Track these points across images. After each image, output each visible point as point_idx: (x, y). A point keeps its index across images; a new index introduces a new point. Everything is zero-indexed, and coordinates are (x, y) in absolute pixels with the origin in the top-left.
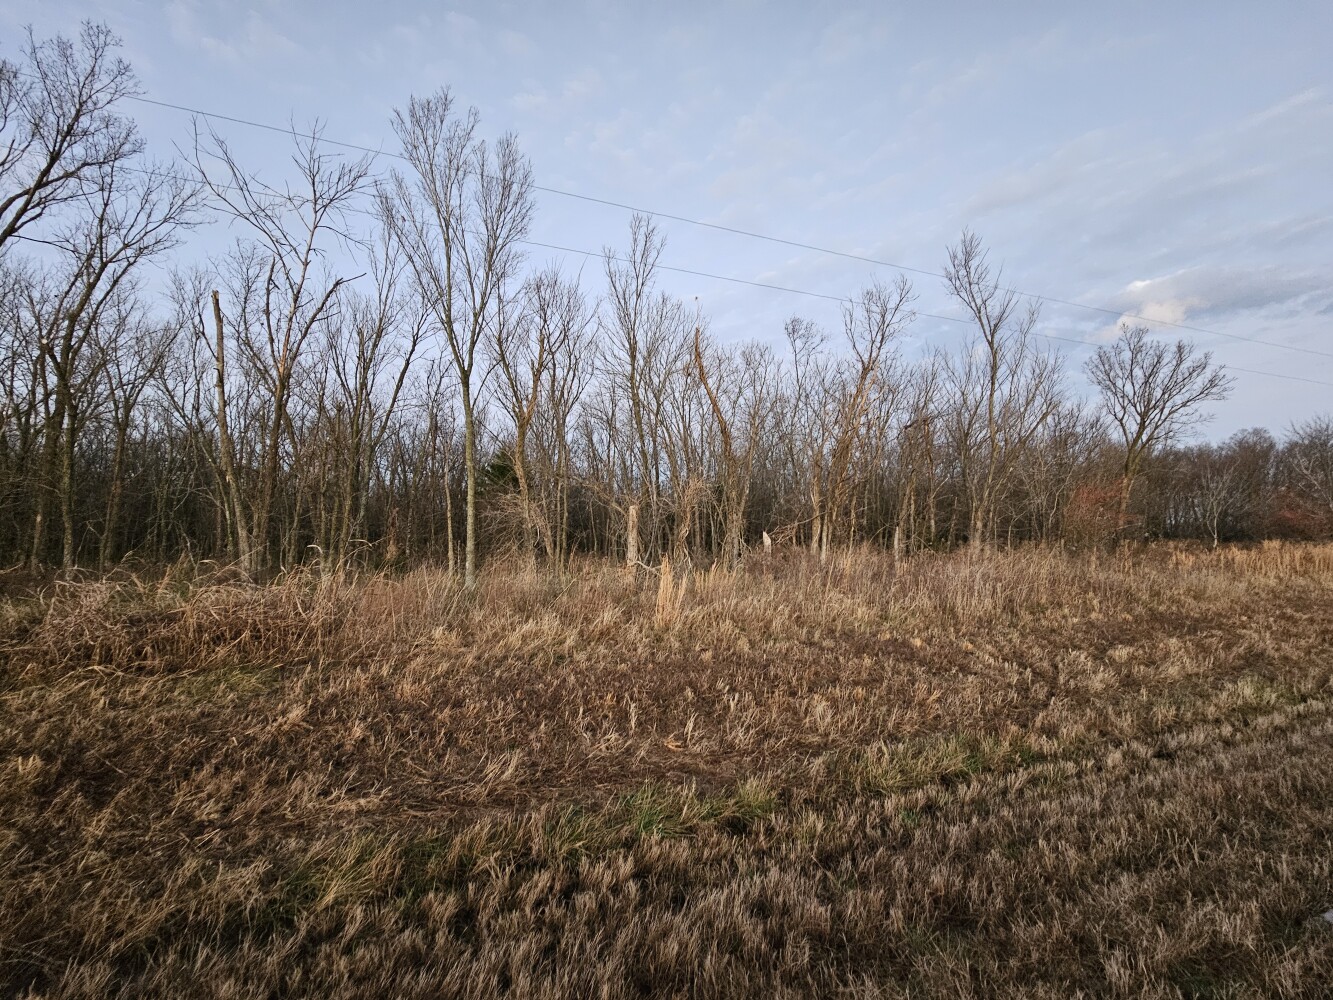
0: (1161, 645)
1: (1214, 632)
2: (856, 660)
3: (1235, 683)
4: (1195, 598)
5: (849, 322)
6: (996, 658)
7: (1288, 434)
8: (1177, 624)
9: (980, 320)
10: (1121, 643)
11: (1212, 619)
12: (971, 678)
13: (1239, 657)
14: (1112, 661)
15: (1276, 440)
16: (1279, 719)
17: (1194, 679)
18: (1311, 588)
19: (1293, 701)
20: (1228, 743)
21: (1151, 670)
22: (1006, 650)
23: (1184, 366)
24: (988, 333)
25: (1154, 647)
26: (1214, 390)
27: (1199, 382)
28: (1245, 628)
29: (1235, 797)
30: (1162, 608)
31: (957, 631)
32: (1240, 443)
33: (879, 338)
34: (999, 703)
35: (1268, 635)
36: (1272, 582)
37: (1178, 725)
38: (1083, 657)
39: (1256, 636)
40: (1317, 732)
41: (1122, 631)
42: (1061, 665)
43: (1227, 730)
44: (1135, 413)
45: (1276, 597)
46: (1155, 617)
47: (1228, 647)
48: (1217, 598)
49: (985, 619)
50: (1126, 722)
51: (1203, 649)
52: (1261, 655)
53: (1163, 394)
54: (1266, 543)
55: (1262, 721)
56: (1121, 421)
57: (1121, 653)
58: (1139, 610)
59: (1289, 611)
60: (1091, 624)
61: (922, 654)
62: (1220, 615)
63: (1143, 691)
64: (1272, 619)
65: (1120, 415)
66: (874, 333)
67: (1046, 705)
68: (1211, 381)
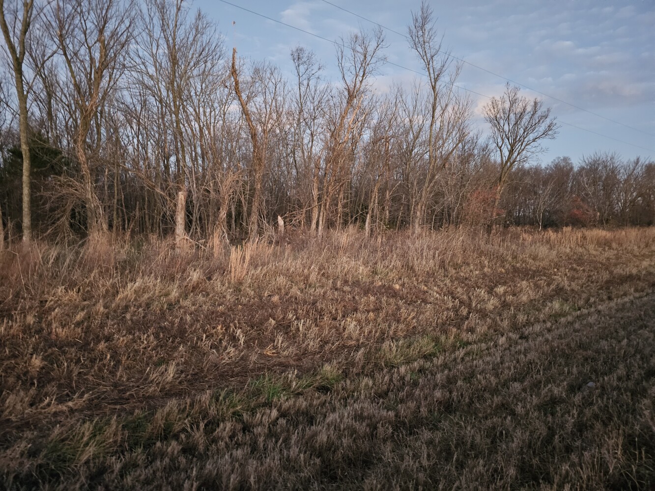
0: (519, 285)
1: (542, 277)
2: (366, 298)
3: (552, 303)
4: (533, 259)
5: (340, 58)
6: (440, 294)
7: (580, 162)
8: (526, 274)
9: (429, 70)
10: (500, 284)
11: (541, 271)
12: (429, 306)
13: (553, 290)
14: (497, 295)
15: (574, 165)
16: (570, 318)
17: (534, 302)
18: (585, 254)
19: (575, 310)
20: (549, 330)
21: (515, 298)
22: (444, 290)
23: (536, 116)
24: (433, 80)
25: (515, 286)
26: (550, 133)
27: (543, 127)
28: (555, 275)
29: (555, 350)
30: (518, 265)
31: (417, 280)
32: (557, 166)
33: (361, 74)
34: (444, 318)
35: (566, 278)
36: (568, 250)
37: (528, 323)
38: (483, 292)
39: (560, 279)
40: (585, 322)
41: (500, 278)
42: (472, 297)
43: (549, 325)
44: (508, 143)
45: (569, 259)
46: (516, 270)
47: (549, 285)
48: (543, 260)
49: (431, 272)
50: (506, 323)
51: (537, 286)
52: (562, 289)
53: (524, 133)
54: (564, 228)
55: (563, 320)
56: (500, 148)
57: (500, 289)
58: (507, 266)
59: (574, 266)
60: (485, 275)
61: (401, 292)
62: (544, 268)
63: (512, 308)
64: (567, 270)
65: (500, 144)
66: (358, 69)
67: (467, 318)
68: (549, 126)
